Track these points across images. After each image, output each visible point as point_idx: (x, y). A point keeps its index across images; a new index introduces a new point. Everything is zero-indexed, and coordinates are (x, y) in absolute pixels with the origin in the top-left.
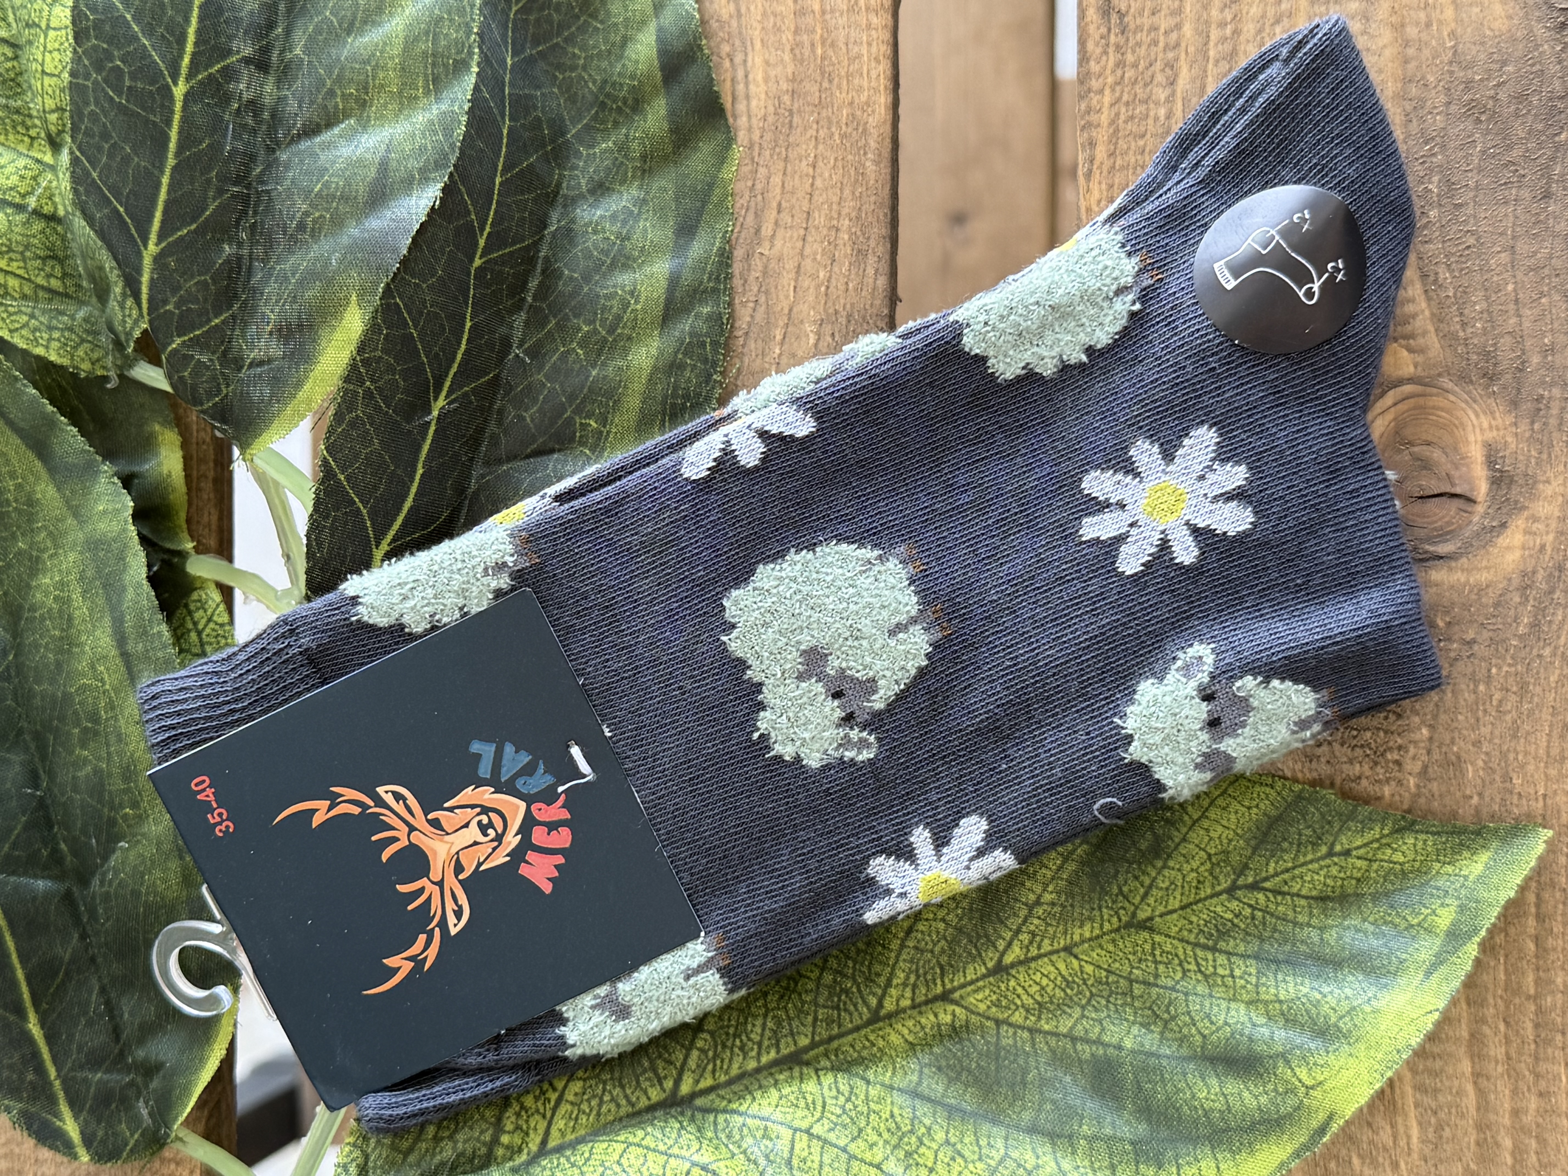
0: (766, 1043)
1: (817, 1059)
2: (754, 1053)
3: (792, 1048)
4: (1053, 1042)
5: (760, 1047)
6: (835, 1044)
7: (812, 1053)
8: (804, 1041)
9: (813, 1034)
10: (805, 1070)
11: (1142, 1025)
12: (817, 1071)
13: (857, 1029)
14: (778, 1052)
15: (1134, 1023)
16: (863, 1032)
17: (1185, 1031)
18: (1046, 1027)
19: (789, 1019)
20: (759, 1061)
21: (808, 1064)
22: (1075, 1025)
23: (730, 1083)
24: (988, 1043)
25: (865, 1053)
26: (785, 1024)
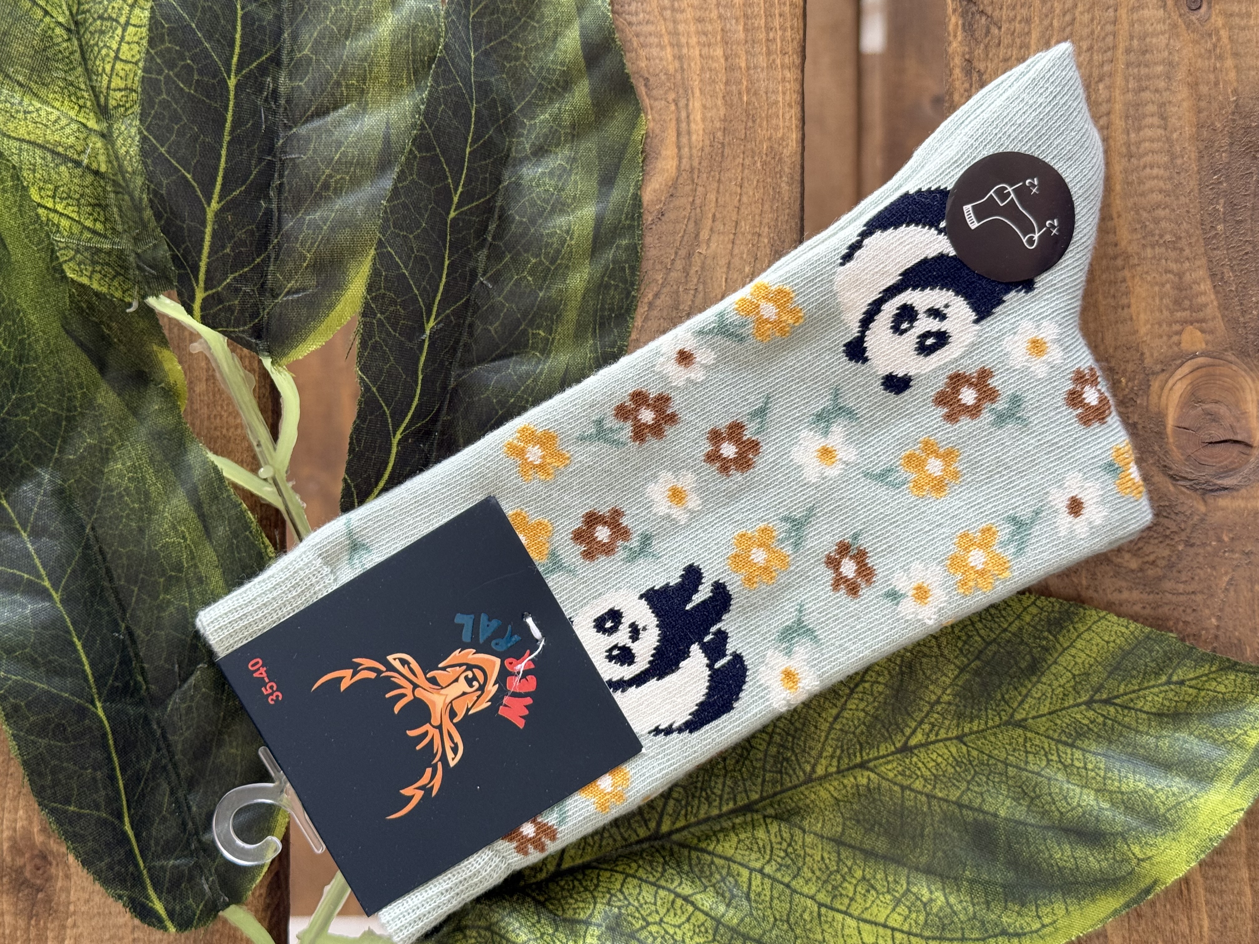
0: (726, 796)
1: (764, 808)
2: (716, 803)
3: (746, 801)
4: (945, 806)
5: (721, 799)
6: (778, 797)
7: (761, 804)
8: (755, 796)
9: (762, 791)
10: (756, 816)
11: (1013, 799)
12: (765, 817)
13: (795, 787)
14: (735, 803)
15: (1007, 797)
16: (799, 789)
17: (1047, 807)
18: (940, 795)
19: (744, 780)
20: (720, 810)
21: (757, 811)
22: (961, 795)
23: (699, 823)
24: (895, 804)
25: (801, 804)
26: (740, 783)
